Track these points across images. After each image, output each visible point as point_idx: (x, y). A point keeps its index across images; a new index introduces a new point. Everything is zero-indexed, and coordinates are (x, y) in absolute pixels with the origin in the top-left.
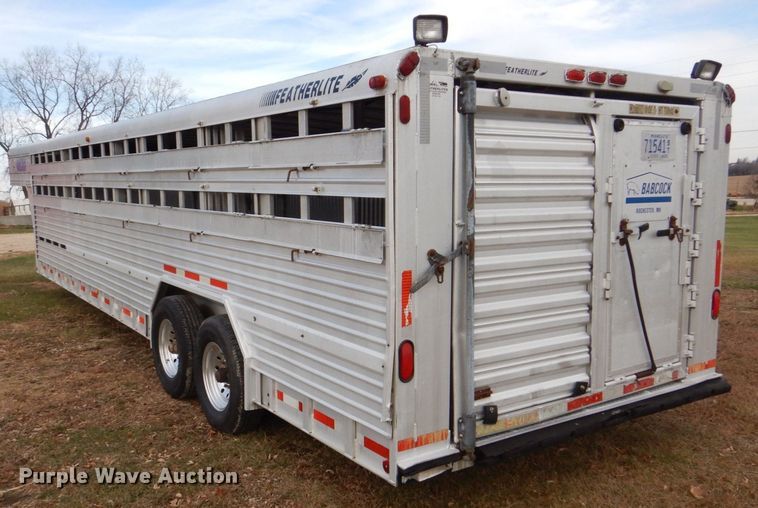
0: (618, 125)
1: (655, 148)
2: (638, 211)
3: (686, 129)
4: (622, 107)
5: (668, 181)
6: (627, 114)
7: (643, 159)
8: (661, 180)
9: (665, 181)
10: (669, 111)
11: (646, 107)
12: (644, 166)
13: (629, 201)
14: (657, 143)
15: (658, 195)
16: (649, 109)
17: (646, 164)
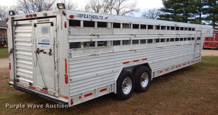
0: (35, 26)
1: (45, 30)
2: (41, 46)
3: (52, 24)
4: (35, 21)
5: (49, 39)
6: (37, 23)
7: (42, 33)
8: (46, 39)
9: (47, 39)
10: (46, 20)
11: (41, 20)
12: (42, 35)
13: (39, 44)
14: (45, 29)
15: (46, 43)
16: (42, 21)
17: (43, 34)
